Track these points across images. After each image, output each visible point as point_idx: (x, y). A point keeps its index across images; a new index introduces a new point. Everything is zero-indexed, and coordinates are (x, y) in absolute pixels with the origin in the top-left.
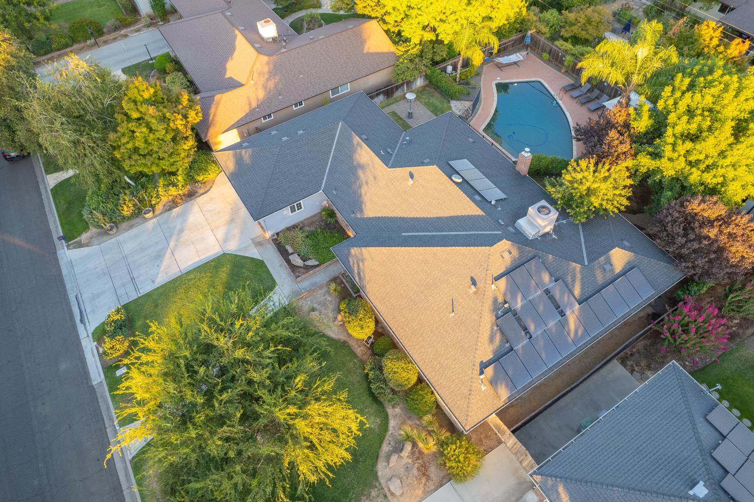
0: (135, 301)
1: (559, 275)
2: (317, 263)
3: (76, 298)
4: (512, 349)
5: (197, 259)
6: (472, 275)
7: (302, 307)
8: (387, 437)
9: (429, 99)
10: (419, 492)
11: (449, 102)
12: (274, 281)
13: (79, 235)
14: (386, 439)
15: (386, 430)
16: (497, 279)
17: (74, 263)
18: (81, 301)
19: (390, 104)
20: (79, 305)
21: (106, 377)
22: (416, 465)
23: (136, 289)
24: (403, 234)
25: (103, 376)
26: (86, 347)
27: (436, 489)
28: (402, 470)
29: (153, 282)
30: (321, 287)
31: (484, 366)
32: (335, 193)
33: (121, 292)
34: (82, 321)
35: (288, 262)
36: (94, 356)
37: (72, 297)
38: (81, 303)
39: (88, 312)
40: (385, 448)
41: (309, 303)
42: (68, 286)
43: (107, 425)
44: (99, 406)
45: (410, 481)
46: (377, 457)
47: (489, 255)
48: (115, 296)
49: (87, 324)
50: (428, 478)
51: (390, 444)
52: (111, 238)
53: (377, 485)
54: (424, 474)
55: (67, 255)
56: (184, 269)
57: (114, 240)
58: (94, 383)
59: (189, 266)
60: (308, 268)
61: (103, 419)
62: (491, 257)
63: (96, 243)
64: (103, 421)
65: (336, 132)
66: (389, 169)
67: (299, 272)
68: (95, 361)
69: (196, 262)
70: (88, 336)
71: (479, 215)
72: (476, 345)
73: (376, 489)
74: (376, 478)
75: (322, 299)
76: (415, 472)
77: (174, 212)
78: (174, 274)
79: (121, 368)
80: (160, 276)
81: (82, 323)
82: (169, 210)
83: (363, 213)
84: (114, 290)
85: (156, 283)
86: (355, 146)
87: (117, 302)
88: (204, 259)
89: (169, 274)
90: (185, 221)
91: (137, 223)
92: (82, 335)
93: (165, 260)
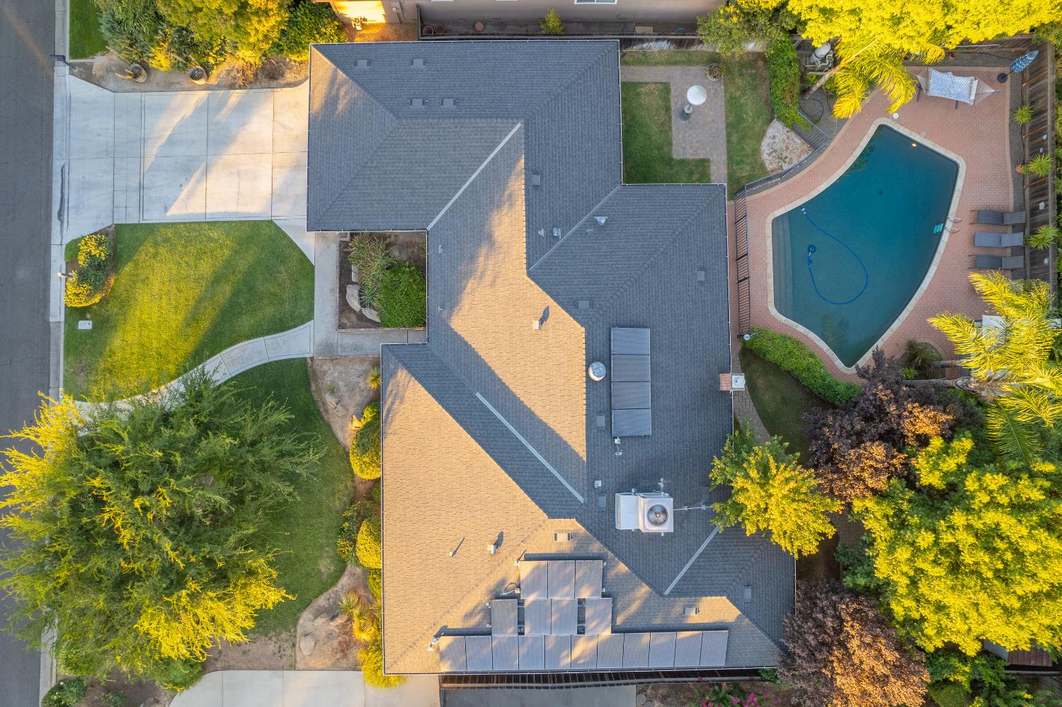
0: (134, 227)
1: (614, 590)
2: (378, 320)
3: (62, 171)
4: (490, 634)
5: (232, 208)
6: (504, 531)
7: (325, 373)
8: (330, 591)
9: (744, 93)
10: (329, 663)
11: (771, 120)
12: (312, 310)
13: (93, 53)
14: (328, 592)
15: (333, 584)
16: (529, 558)
17: (73, 105)
18: (66, 181)
19: (675, 63)
20: (62, 190)
21: (66, 320)
22: (340, 638)
23: (141, 208)
24: (478, 395)
26: (55, 261)
27: (346, 669)
28: (324, 634)
29: (166, 209)
30: (362, 361)
31: (445, 632)
32: (440, 252)
33: (121, 199)
34: (60, 215)
35: (343, 292)
37: (57, 165)
38: (66, 184)
39: (71, 204)
40: (322, 601)
41: (336, 374)
42: (57, 144)
43: (51, 385)
44: (49, 354)
45: (325, 648)
46: (308, 605)
47: (540, 526)
48: (110, 201)
49: (65, 224)
50: (345, 656)
51: (328, 599)
52: (134, 91)
53: (292, 630)
54: (343, 651)
55: (68, 83)
56: (212, 214)
57: (136, 96)
58: (52, 320)
59: (219, 213)
60: (363, 321)
61: (49, 373)
62: (540, 530)
63: (112, 85)
64: (49, 377)
65: (501, 139)
66: (526, 277)
67: (348, 319)
69: (229, 213)
70: (61, 245)
71: (577, 454)
72: (452, 607)
73: (289, 634)
74: (295, 625)
75: (354, 379)
76: (335, 643)
77: (236, 96)
78: (197, 215)
79: (87, 319)
80: (177, 204)
81: (60, 219)
82: (232, 86)
83: (453, 318)
84: (112, 190)
85: (168, 214)
86: (507, 193)
87: (110, 214)
88: (243, 213)
89: (190, 211)
90: (244, 124)
91: (178, 83)
92: (55, 239)
93: (193, 180)
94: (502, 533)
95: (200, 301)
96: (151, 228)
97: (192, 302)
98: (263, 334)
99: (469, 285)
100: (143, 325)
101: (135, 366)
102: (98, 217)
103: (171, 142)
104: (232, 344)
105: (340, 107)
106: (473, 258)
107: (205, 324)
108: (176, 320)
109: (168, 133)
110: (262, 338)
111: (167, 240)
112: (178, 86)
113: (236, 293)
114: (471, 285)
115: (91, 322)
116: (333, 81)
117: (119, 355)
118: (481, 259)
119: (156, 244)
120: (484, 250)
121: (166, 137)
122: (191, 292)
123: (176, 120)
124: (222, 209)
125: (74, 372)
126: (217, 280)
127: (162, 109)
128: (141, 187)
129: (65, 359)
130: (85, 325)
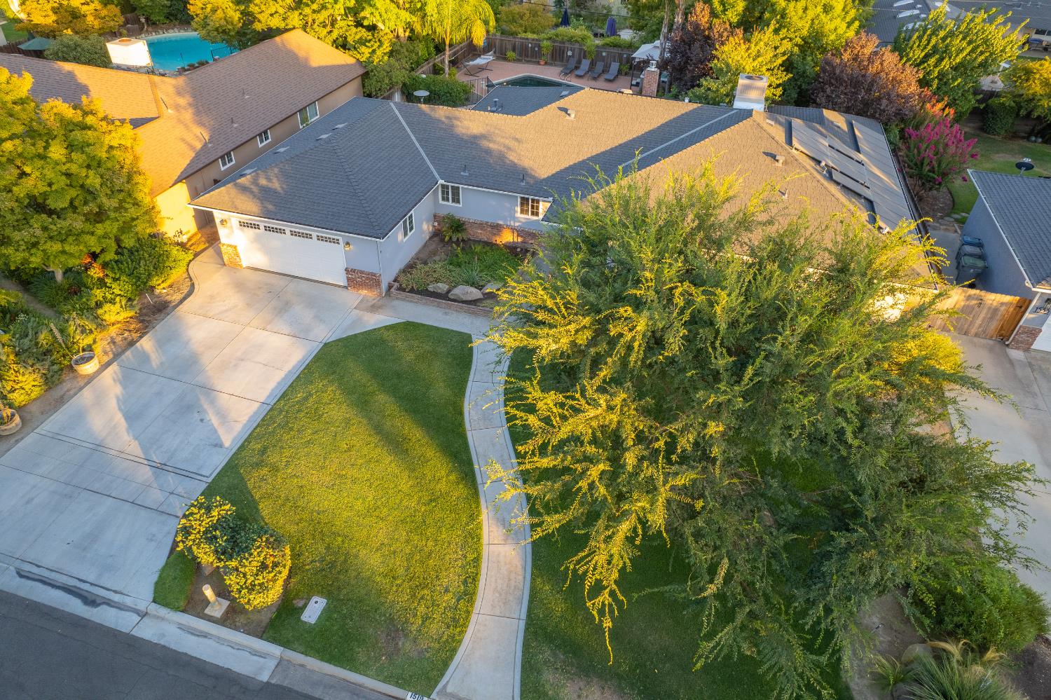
3: (24, 576)
5: (280, 374)
6: (762, 150)
12: (460, 333)
18: (46, 573)
20: (53, 586)
21: (286, 644)
23: (188, 475)
25: (276, 650)
26: (162, 635)
29: (219, 445)
32: (467, 174)
33: (155, 496)
34: (91, 601)
36: (205, 635)
38: (53, 576)
39: (91, 578)
48: (143, 512)
49: (116, 598)
52: (19, 440)
56: (267, 397)
57: (31, 439)
58: (265, 677)
59: (274, 388)
66: (524, 117)
67: (485, 306)
68: (219, 640)
69: (284, 377)
70: (143, 615)
71: (696, 108)
77: (146, 343)
78: (255, 413)
79: (305, 606)
80: (221, 432)
81: (99, 605)
82: (132, 343)
83: (537, 175)
84: (127, 506)
85: (227, 444)
86: (443, 119)
87: (164, 517)
88: (294, 367)
89: (244, 419)
90: (187, 343)
91: (68, 391)
92: (123, 622)
93: (206, 406)
94: (764, 153)
95: (378, 429)
96: (231, 467)
97: (375, 439)
98: (465, 381)
99: (511, 158)
100: (371, 511)
101: (430, 543)
102: (151, 538)
103: (132, 417)
104: (461, 413)
105: (276, 185)
106: (488, 152)
107: (415, 434)
108: (389, 464)
109: (119, 418)
110: (469, 384)
111: (264, 451)
112: (72, 392)
113: (394, 391)
114: (512, 157)
115: (315, 599)
116: (244, 189)
117: (399, 563)
118: (491, 145)
119: (259, 465)
120: (485, 144)
121: (123, 420)
122: (359, 437)
123: (112, 404)
124: (272, 385)
125: (390, 657)
126: (362, 403)
127: (80, 416)
128: (160, 468)
129: (354, 669)
130: (314, 610)
